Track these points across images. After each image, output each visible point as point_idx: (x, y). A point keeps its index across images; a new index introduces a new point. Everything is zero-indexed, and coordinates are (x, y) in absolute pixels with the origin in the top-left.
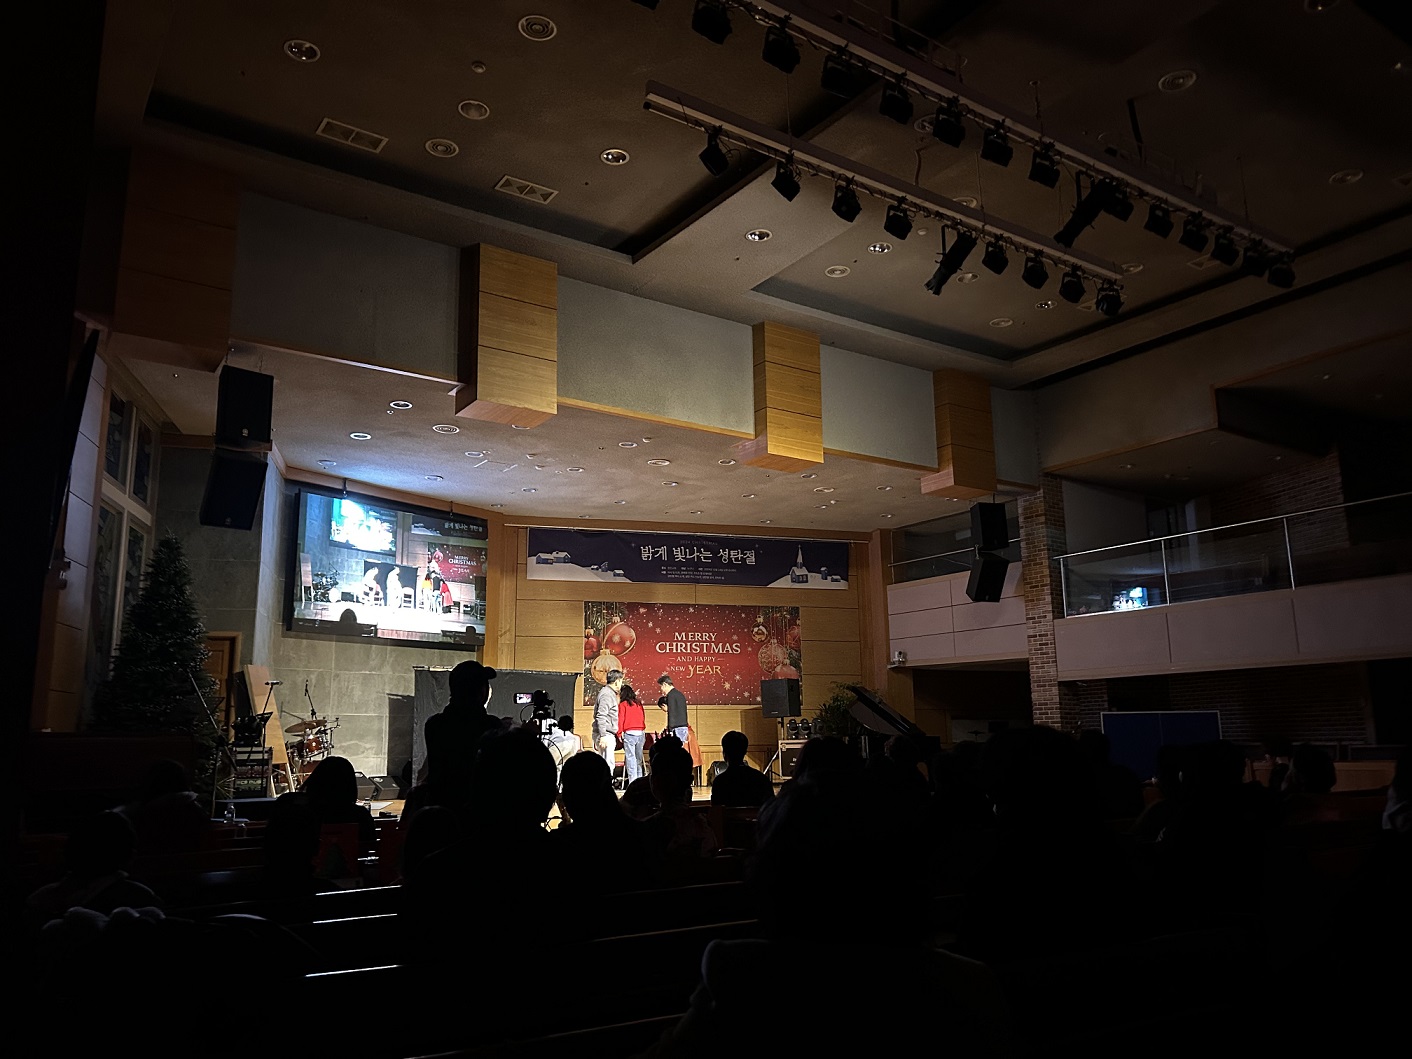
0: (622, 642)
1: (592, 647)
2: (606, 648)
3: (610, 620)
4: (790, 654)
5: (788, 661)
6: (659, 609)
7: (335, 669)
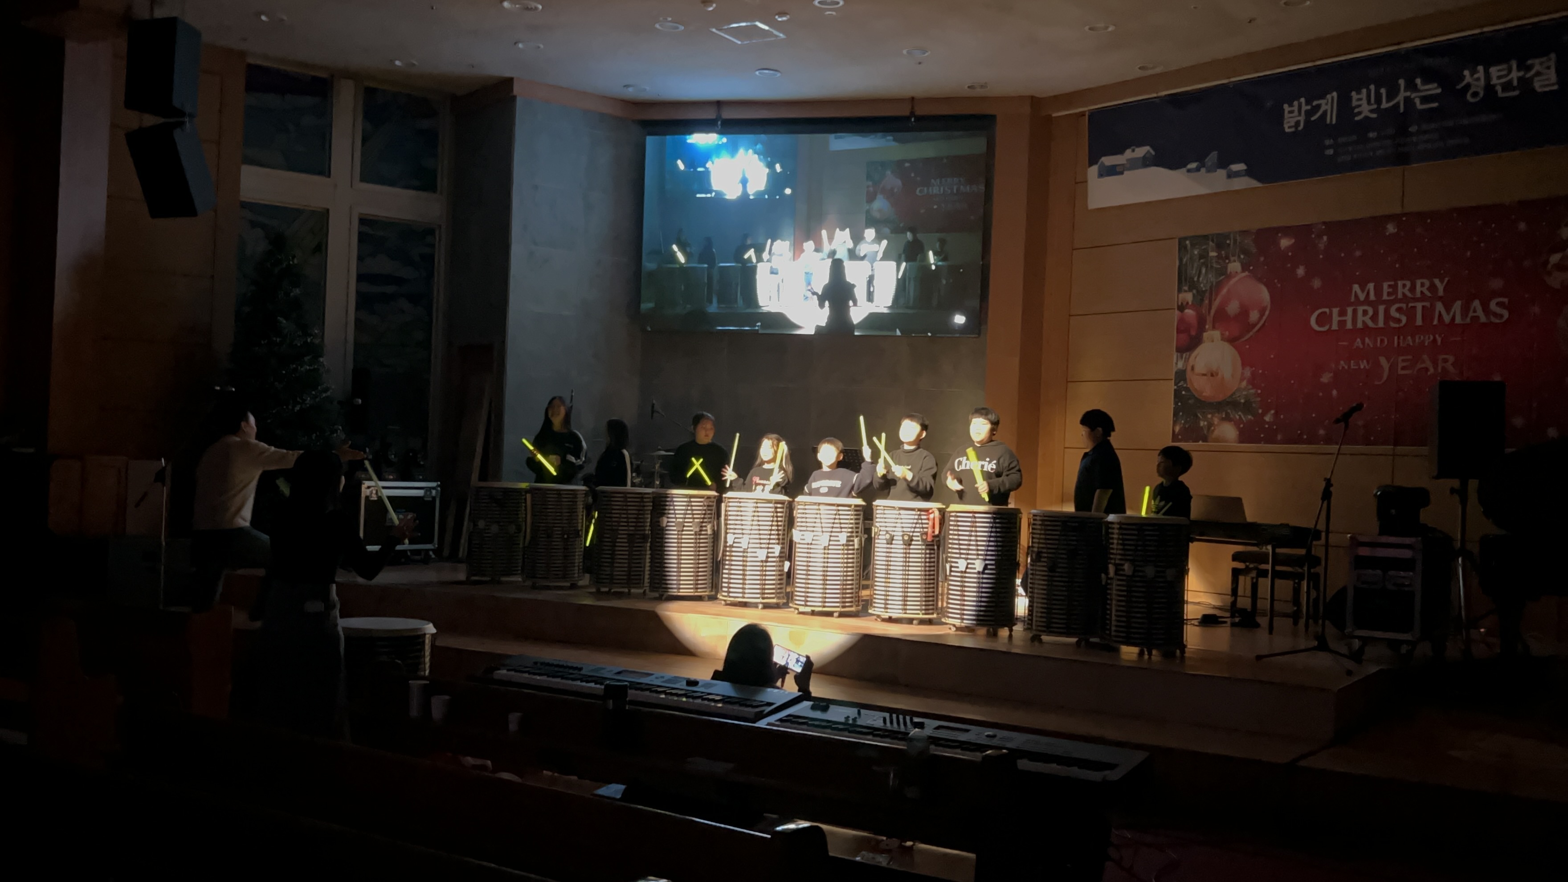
0: (1244, 312)
1: (1189, 328)
2: (1214, 328)
3: (1222, 272)
6: (1320, 236)
7: (729, 381)
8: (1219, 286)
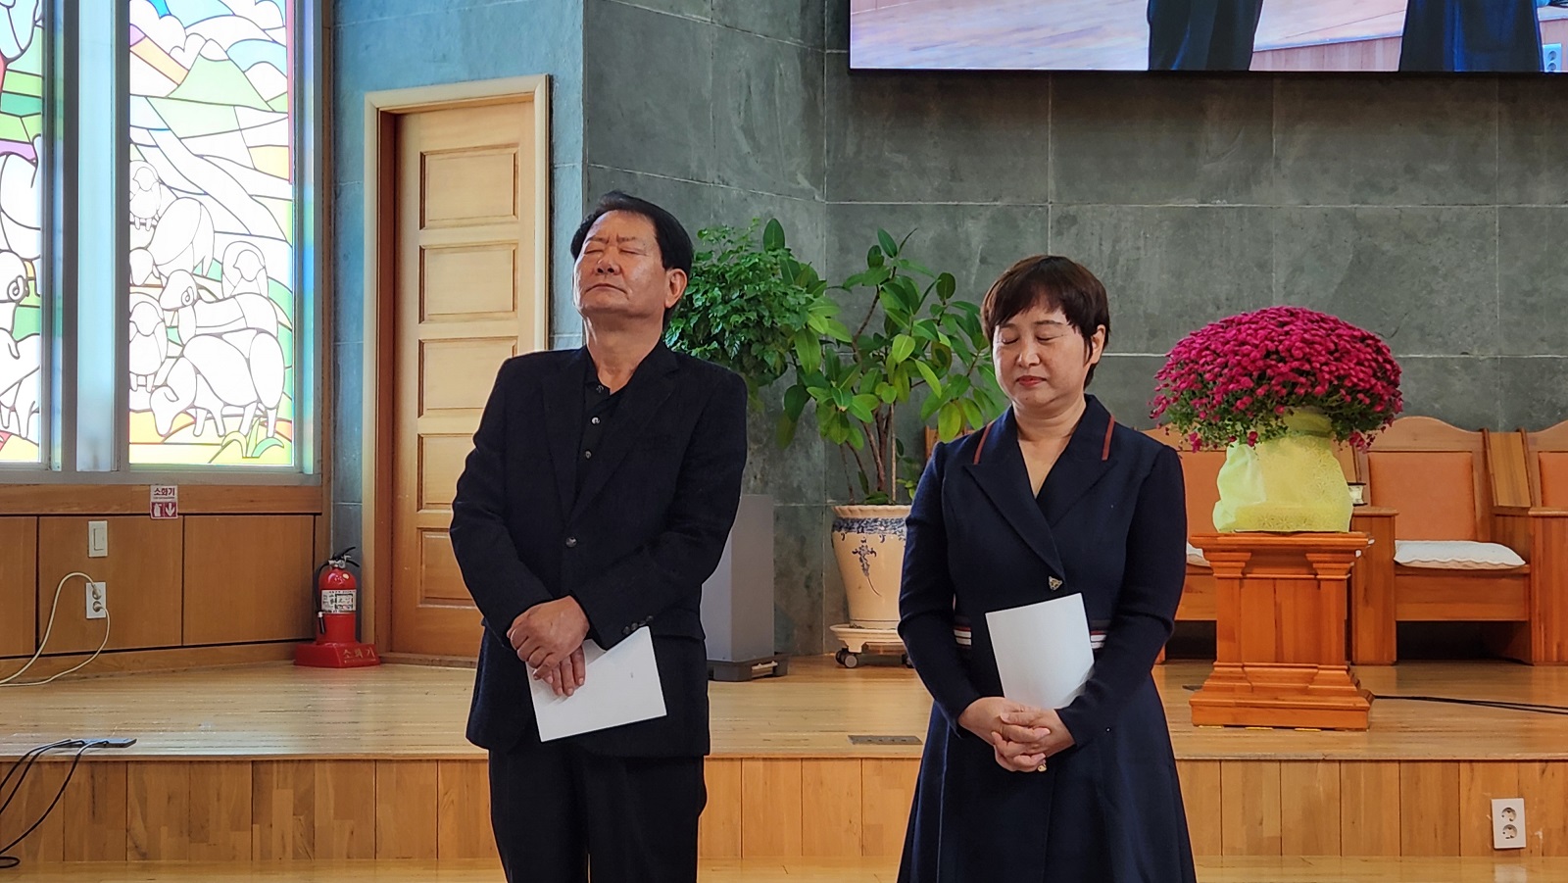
7: (1059, 196)
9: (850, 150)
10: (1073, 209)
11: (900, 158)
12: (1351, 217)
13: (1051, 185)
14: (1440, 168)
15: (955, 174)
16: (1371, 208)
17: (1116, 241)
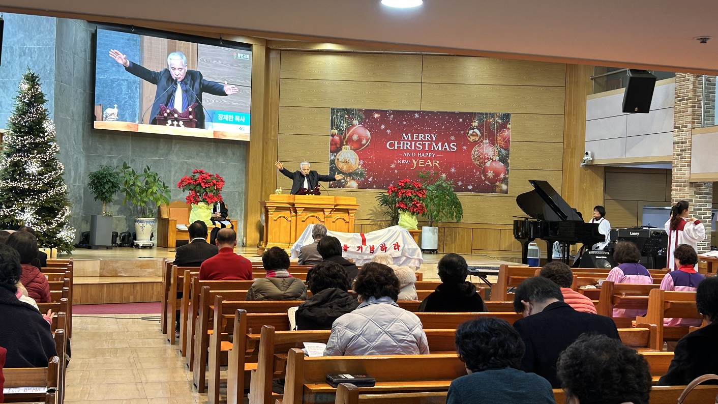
0: (360, 140)
1: (336, 144)
2: (347, 144)
3: (351, 123)
4: (499, 152)
5: (497, 158)
6: (390, 115)
7: (132, 155)
8: (349, 129)
9: (90, 143)
10: (134, 158)
11: (100, 146)
12: (186, 162)
13: (130, 153)
14: (203, 154)
15: (111, 150)
16: (190, 161)
17: (142, 165)
